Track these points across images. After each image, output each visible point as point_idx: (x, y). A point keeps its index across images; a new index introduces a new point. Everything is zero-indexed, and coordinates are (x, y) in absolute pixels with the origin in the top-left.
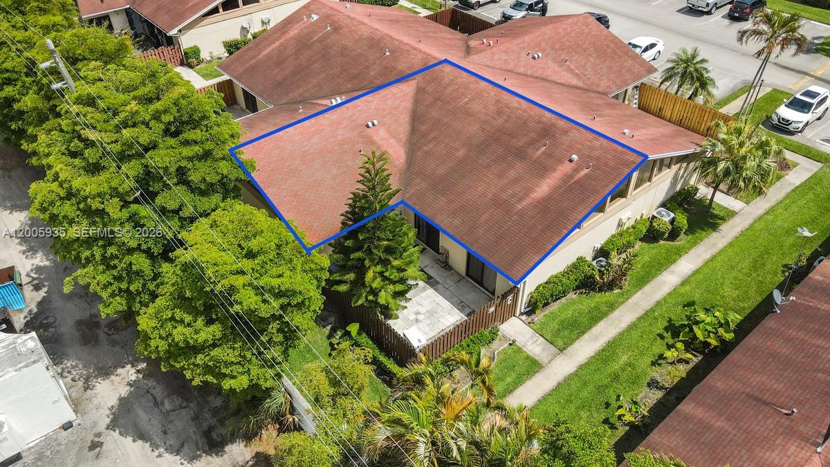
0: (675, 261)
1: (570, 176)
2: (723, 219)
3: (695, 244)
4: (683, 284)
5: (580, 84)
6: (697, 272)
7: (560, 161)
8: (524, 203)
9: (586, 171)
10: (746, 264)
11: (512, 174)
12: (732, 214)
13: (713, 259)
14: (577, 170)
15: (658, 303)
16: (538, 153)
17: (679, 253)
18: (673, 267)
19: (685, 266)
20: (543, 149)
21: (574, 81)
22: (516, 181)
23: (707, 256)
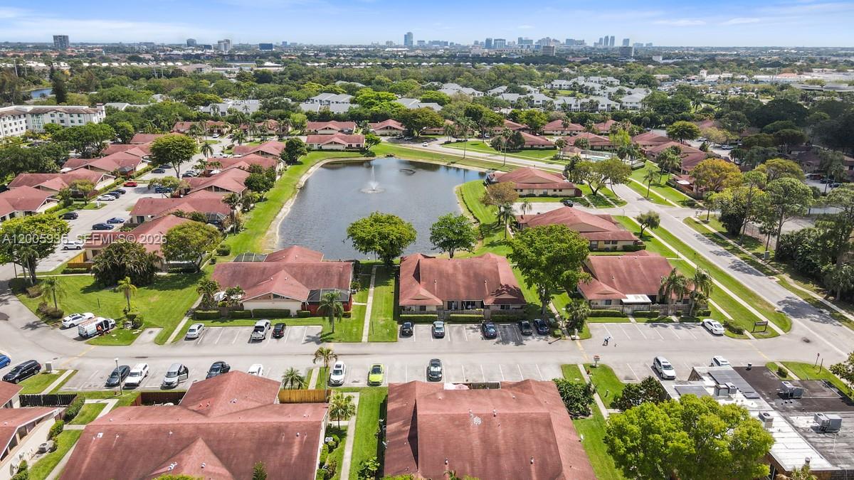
0: (343, 454)
1: (301, 442)
2: (346, 430)
3: (345, 444)
4: (352, 459)
5: (260, 404)
6: (353, 453)
7: (294, 438)
8: (293, 460)
9: (305, 437)
10: (364, 442)
11: (280, 452)
12: (347, 427)
13: (354, 446)
14: (302, 438)
15: (350, 470)
16: (283, 439)
17: (342, 450)
18: (344, 456)
19: (348, 453)
20: (284, 437)
21: (258, 404)
22: (283, 454)
23: (351, 446)
